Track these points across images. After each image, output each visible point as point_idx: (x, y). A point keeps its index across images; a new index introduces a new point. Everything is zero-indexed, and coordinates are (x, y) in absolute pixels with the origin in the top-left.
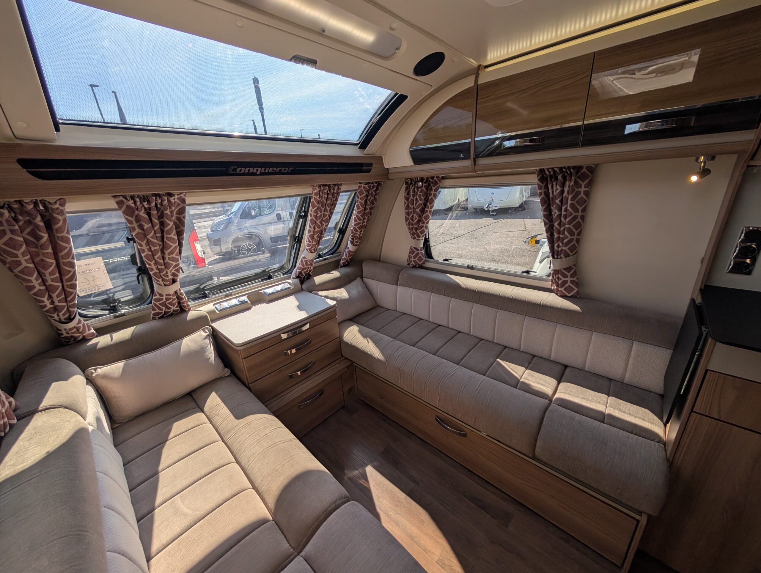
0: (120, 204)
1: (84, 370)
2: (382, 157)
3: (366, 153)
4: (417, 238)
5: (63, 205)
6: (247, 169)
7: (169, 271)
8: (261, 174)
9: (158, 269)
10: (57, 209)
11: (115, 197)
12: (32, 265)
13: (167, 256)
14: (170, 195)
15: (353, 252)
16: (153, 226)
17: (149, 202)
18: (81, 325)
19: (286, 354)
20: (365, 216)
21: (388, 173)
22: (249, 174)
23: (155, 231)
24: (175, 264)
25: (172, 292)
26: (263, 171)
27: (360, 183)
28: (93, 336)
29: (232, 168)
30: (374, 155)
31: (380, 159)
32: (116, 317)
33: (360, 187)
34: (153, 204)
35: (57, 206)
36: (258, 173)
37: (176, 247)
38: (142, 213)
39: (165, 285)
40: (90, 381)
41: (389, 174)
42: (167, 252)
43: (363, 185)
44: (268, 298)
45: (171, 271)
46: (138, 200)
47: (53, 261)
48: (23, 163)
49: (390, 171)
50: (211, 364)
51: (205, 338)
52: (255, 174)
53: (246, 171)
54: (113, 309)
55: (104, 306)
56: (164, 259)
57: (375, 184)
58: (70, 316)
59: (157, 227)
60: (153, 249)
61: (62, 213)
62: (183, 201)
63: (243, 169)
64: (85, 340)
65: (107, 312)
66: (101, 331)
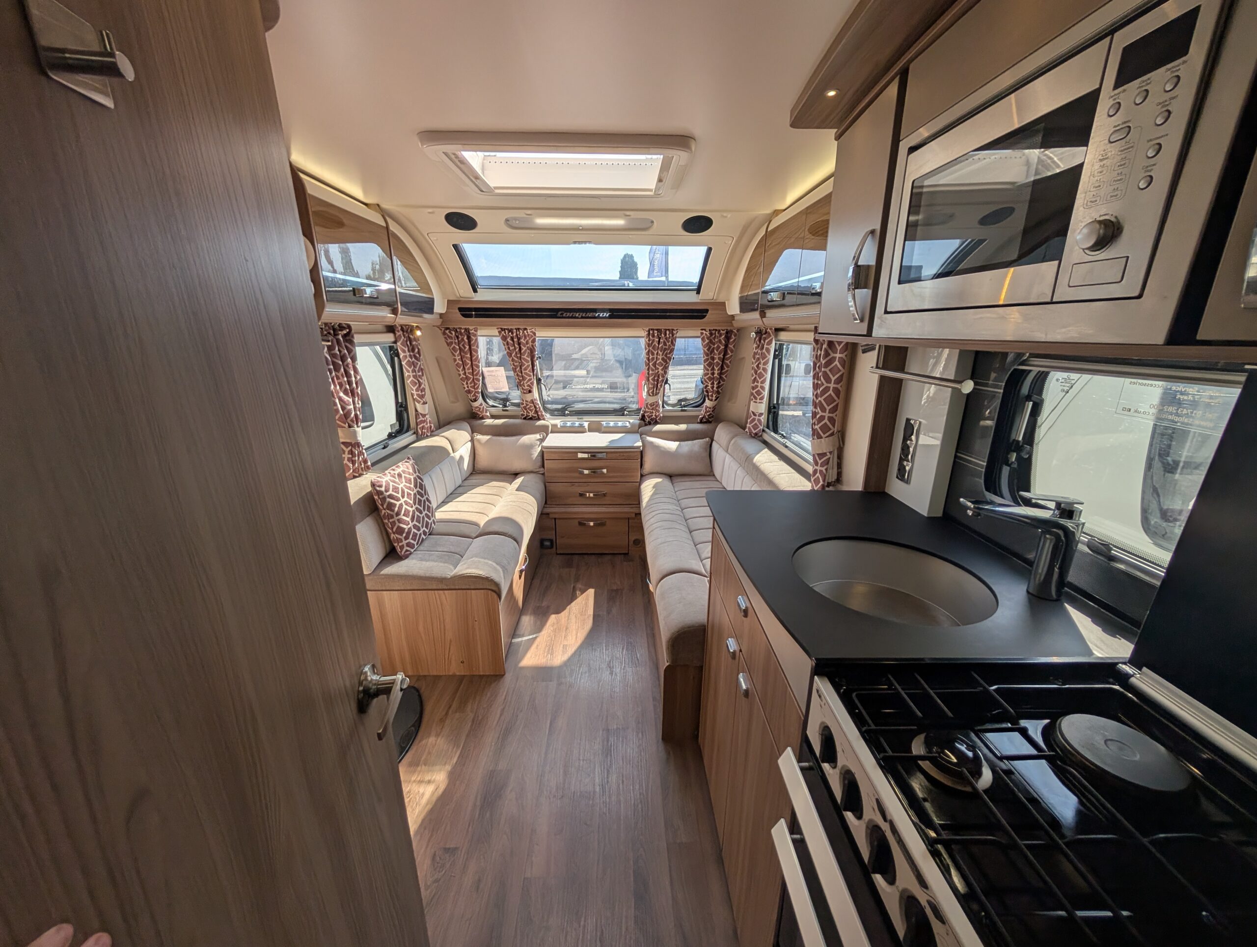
0: (500, 332)
1: (473, 432)
2: (725, 303)
3: (702, 298)
4: (754, 400)
5: (476, 331)
6: (572, 314)
7: (525, 382)
8: (582, 317)
9: (519, 379)
10: (473, 333)
11: (498, 328)
12: (461, 362)
13: (523, 372)
14: (525, 329)
15: (710, 408)
16: (515, 349)
17: (512, 333)
18: (482, 407)
19: (582, 473)
20: (715, 367)
21: (734, 320)
22: (572, 317)
23: (516, 352)
24: (529, 378)
25: (529, 400)
26: (584, 315)
27: (702, 330)
28: (487, 418)
29: (560, 313)
30: (715, 300)
31: (723, 304)
32: (503, 410)
33: (702, 334)
34: (515, 334)
35: (473, 331)
36: (580, 316)
37: (528, 366)
38: (509, 340)
39: (524, 393)
40: (472, 440)
41: (733, 322)
42: (523, 368)
43: (704, 332)
44: (603, 430)
45: (526, 383)
46: (506, 331)
47: (470, 362)
48: (460, 309)
49: (735, 318)
50: (532, 458)
51: (538, 440)
52: (575, 318)
53: (570, 316)
54: (505, 406)
55: (501, 402)
56: (522, 373)
57: (722, 332)
58: (476, 398)
59: (517, 350)
60: (515, 364)
61: (475, 335)
62: (535, 334)
63: (568, 314)
64: (482, 418)
65: (501, 406)
66: (493, 417)
